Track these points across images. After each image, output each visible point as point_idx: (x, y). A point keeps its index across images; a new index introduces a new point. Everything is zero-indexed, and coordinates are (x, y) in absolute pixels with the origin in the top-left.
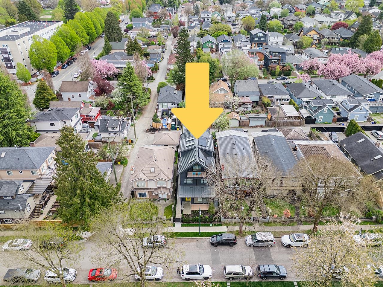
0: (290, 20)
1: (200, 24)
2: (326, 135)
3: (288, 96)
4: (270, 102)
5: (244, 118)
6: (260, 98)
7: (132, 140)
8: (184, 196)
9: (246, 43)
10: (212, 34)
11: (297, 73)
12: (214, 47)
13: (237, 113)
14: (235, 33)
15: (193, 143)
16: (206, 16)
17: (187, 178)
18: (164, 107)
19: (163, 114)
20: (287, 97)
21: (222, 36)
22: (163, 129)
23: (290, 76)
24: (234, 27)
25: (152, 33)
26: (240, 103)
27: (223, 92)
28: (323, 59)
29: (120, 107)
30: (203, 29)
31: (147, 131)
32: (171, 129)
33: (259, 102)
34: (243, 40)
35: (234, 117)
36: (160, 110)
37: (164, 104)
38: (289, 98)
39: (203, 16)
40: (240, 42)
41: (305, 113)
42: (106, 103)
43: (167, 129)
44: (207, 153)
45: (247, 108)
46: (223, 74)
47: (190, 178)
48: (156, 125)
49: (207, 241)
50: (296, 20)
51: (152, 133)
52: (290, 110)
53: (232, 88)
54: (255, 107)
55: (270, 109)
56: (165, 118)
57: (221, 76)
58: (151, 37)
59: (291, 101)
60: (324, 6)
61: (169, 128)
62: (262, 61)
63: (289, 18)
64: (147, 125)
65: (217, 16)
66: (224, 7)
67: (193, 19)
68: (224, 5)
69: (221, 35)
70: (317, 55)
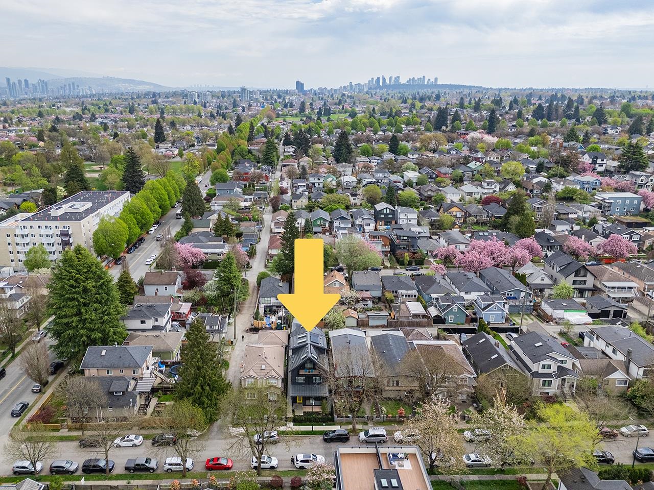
0: (428, 191)
1: (308, 190)
2: (455, 337)
3: (416, 291)
4: (393, 298)
5: (362, 316)
6: (383, 293)
7: (232, 340)
8: (296, 395)
9: (368, 222)
10: (324, 207)
11: (432, 261)
12: (327, 225)
13: (355, 309)
14: (356, 205)
15: (305, 340)
16: (316, 180)
17: (299, 375)
18: (267, 302)
19: (265, 311)
20: (414, 292)
21: (338, 211)
22: (266, 329)
23: (423, 266)
24: (354, 198)
25: (243, 204)
26: (358, 298)
27: (338, 285)
28: (464, 245)
29: (214, 302)
30: (313, 200)
31: (247, 330)
32: (276, 329)
33: (382, 298)
34: (365, 217)
35: (351, 315)
36: (262, 306)
37: (266, 299)
38: (417, 294)
39: (312, 180)
40: (360, 220)
41: (433, 311)
42: (197, 298)
43: (271, 329)
44: (320, 350)
45: (367, 305)
46: (339, 261)
47: (302, 375)
48: (257, 323)
49: (320, 438)
50: (435, 191)
51: (254, 333)
52: (416, 308)
53: (349, 280)
54: (377, 304)
55: (394, 306)
56: (268, 316)
57: (337, 263)
58: (243, 209)
59: (418, 297)
60: (475, 170)
61: (274, 327)
62: (387, 247)
63: (427, 188)
64: (247, 324)
65: (332, 181)
66: (340, 168)
67: (299, 184)
68: (340, 165)
69: (337, 209)
70: (457, 240)
